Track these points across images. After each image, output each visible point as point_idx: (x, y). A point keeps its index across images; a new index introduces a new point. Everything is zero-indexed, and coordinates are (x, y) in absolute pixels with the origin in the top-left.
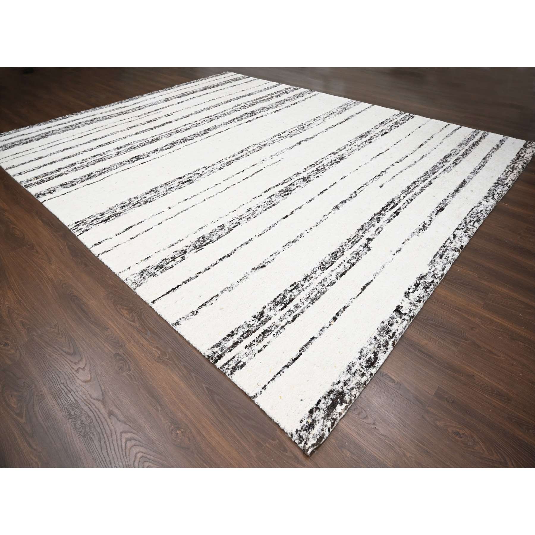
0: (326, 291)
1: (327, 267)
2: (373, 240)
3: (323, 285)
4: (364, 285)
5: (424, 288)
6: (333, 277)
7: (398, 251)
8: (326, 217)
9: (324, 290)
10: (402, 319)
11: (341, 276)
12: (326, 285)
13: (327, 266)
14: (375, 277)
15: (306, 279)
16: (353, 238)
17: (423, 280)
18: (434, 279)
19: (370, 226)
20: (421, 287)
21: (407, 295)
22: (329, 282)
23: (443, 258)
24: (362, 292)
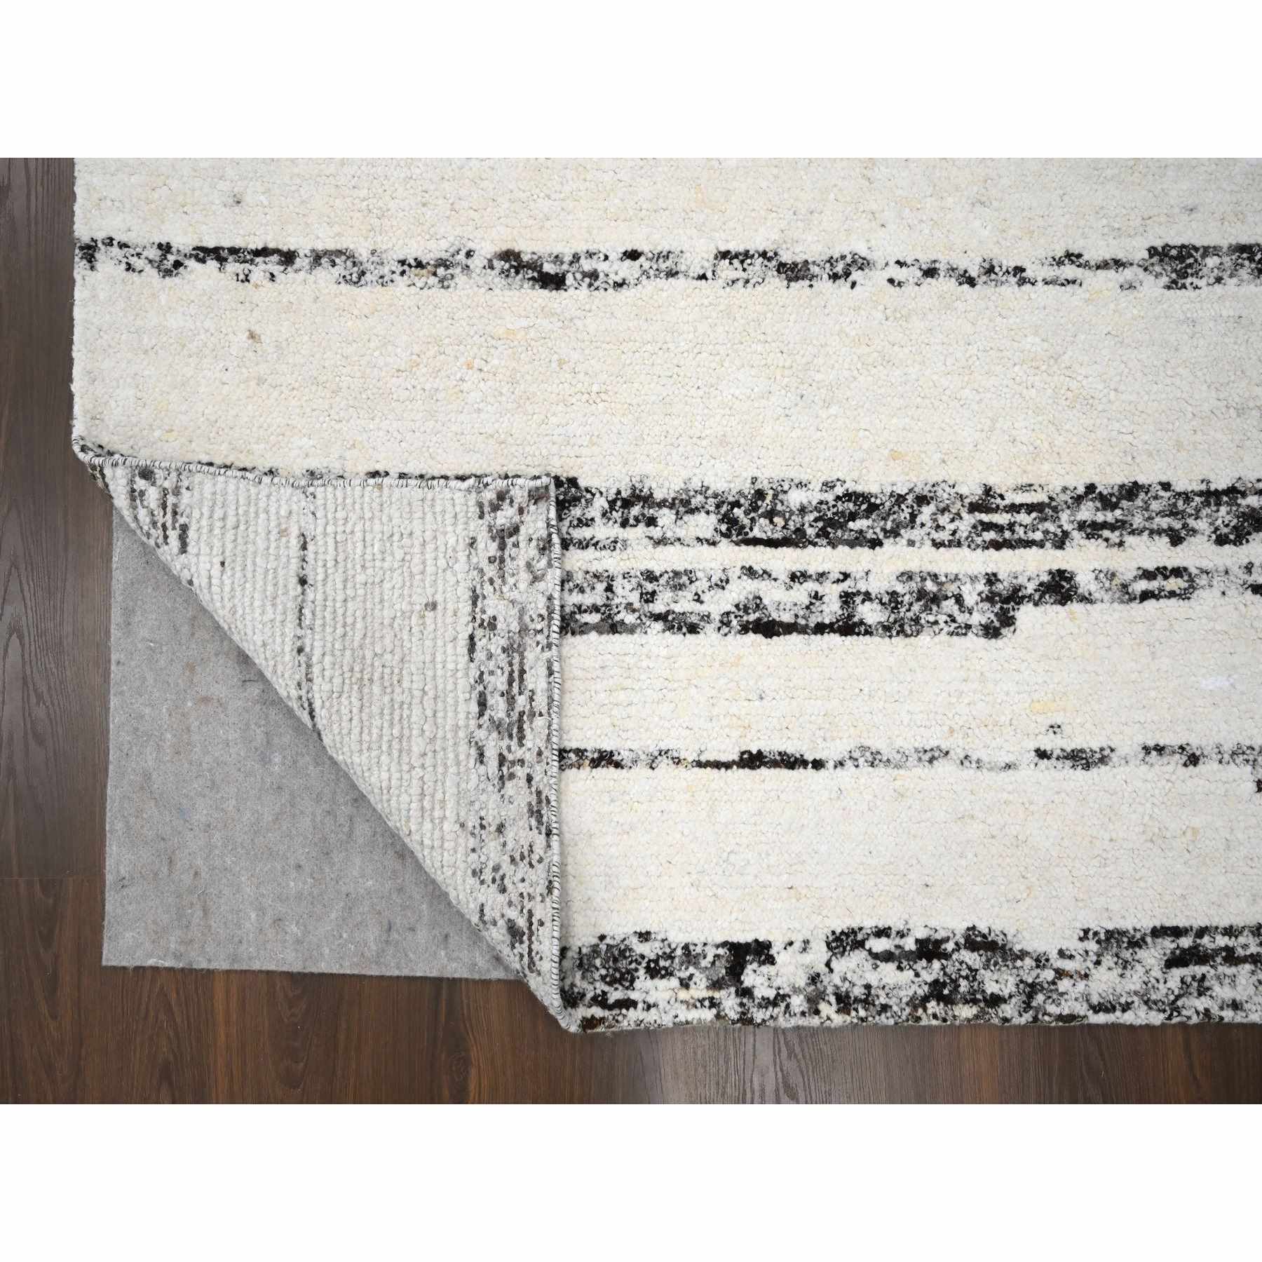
0: (631, 630)
1: (757, 533)
2: (1075, 607)
3: (650, 597)
4: (770, 744)
5: (936, 984)
6: (717, 604)
7: (1080, 759)
8: (1069, 271)
9: (630, 619)
10: (710, 994)
11: (745, 629)
12: (658, 607)
13: (761, 529)
14: (849, 763)
15: (627, 504)
16: (1014, 508)
17: (972, 959)
18: (1014, 1000)
19: (1164, 522)
20: (932, 971)
21: (844, 942)
22: (684, 604)
23: (1177, 973)
24: (728, 766)
